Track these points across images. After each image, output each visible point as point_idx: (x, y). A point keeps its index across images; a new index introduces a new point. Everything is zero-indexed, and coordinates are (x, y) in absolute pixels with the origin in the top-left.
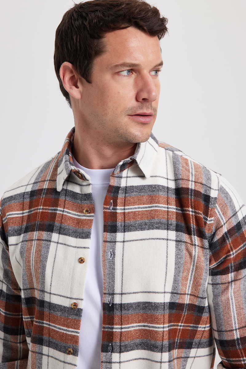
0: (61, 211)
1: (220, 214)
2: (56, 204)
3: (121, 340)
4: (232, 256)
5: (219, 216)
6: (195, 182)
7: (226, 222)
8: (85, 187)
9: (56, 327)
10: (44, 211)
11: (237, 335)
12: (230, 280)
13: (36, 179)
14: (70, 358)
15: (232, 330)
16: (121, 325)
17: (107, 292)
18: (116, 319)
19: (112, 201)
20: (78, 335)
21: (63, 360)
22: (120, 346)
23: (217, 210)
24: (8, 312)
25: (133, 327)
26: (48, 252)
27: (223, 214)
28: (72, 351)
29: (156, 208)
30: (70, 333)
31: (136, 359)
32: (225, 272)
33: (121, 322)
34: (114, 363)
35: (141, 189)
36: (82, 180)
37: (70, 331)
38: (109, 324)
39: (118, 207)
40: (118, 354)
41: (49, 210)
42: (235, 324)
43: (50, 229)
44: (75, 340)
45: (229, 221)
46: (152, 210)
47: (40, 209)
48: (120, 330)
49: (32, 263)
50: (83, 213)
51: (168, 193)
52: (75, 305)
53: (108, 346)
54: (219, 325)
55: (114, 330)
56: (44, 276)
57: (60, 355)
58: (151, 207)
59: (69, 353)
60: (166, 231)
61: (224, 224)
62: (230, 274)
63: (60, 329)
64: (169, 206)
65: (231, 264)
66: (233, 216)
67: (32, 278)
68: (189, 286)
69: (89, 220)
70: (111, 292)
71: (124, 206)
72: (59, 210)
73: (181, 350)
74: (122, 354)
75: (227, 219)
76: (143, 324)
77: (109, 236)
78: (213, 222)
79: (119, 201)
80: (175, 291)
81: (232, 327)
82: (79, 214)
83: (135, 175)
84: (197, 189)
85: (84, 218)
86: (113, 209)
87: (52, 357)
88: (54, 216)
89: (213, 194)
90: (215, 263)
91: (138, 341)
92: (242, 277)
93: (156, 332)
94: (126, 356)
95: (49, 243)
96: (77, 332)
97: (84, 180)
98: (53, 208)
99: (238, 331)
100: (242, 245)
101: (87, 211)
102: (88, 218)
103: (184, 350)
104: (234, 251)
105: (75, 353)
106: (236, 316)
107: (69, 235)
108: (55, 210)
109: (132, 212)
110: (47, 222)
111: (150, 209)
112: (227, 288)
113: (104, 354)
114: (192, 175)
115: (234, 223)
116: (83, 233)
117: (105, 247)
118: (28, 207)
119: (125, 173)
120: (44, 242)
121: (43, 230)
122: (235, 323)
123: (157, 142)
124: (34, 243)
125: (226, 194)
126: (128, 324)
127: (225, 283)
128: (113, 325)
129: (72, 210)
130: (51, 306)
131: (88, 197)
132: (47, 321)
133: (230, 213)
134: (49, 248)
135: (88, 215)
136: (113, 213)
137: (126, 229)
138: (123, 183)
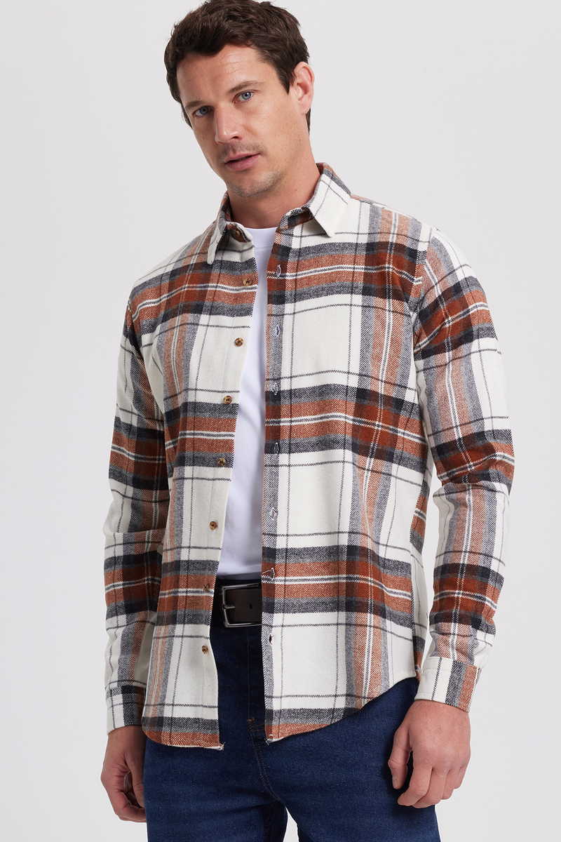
0: (213, 287)
1: (430, 273)
2: (207, 279)
3: (290, 437)
4: (447, 325)
5: (429, 275)
6: (398, 234)
7: (439, 282)
8: (246, 252)
9: (203, 434)
10: (190, 289)
11: (458, 434)
12: (448, 361)
13: (181, 256)
14: (221, 472)
15: (452, 428)
16: (291, 417)
17: (271, 377)
18: (284, 410)
19: (279, 266)
20: (233, 438)
21: (211, 477)
22: (290, 444)
23: (427, 267)
24: (140, 456)
25: (307, 420)
26: (194, 337)
27: (435, 271)
28: (224, 461)
29: (338, 270)
30: (222, 438)
31: (312, 465)
32: (440, 349)
33: (291, 413)
34: (281, 466)
35: (319, 249)
36: (242, 243)
37: (222, 436)
38: (275, 417)
39: (287, 274)
40: (287, 455)
41: (198, 288)
42: (455, 420)
43: (198, 310)
44: (229, 446)
45: (443, 281)
46: (332, 273)
47: (186, 287)
48: (289, 424)
49: (173, 356)
50: (243, 285)
51: (356, 250)
52: (229, 399)
53: (273, 445)
54: (434, 424)
55: (281, 424)
56: (188, 369)
57: (208, 472)
58: (332, 269)
59: (220, 464)
60: (349, 295)
61: (436, 284)
62: (447, 353)
63: (208, 435)
64: (356, 266)
65: (448, 340)
66: (449, 274)
67: (174, 386)
68: (383, 370)
69: (250, 293)
70: (276, 376)
71: (297, 271)
72: (211, 287)
73: (379, 461)
74: (291, 454)
75: (440, 278)
76: (319, 416)
77: (275, 308)
78: (421, 283)
79: (288, 266)
80: (364, 373)
81: (451, 424)
82: (237, 288)
83: (312, 234)
84: (399, 242)
85: (244, 291)
86: (281, 276)
87: (197, 478)
88: (203, 294)
89: (422, 247)
90: (427, 339)
91: (314, 439)
92: (463, 355)
93: (336, 422)
94: (297, 458)
95: (196, 327)
96: (231, 435)
97: (245, 241)
98: (202, 285)
99: (459, 428)
100: (462, 313)
101: (247, 282)
102: (249, 291)
103: (385, 463)
104: (450, 318)
105: (228, 463)
106: (455, 408)
107: (224, 314)
108: (205, 287)
109: (306, 277)
110: (194, 303)
111: (330, 271)
112: (444, 371)
113: (269, 455)
114: (395, 227)
115: (450, 283)
116: (242, 309)
117: (269, 321)
118: (166, 290)
119: (297, 230)
120: (189, 326)
121: (188, 312)
122: (455, 418)
123: (348, 192)
124: (176, 331)
125: (441, 248)
126: (300, 415)
127: (442, 366)
128: (280, 417)
129: (229, 284)
130: (197, 406)
131: (250, 263)
132: (191, 430)
133: (444, 271)
134: (195, 333)
135: (250, 287)
136: (281, 280)
137: (297, 298)
138: (295, 244)
